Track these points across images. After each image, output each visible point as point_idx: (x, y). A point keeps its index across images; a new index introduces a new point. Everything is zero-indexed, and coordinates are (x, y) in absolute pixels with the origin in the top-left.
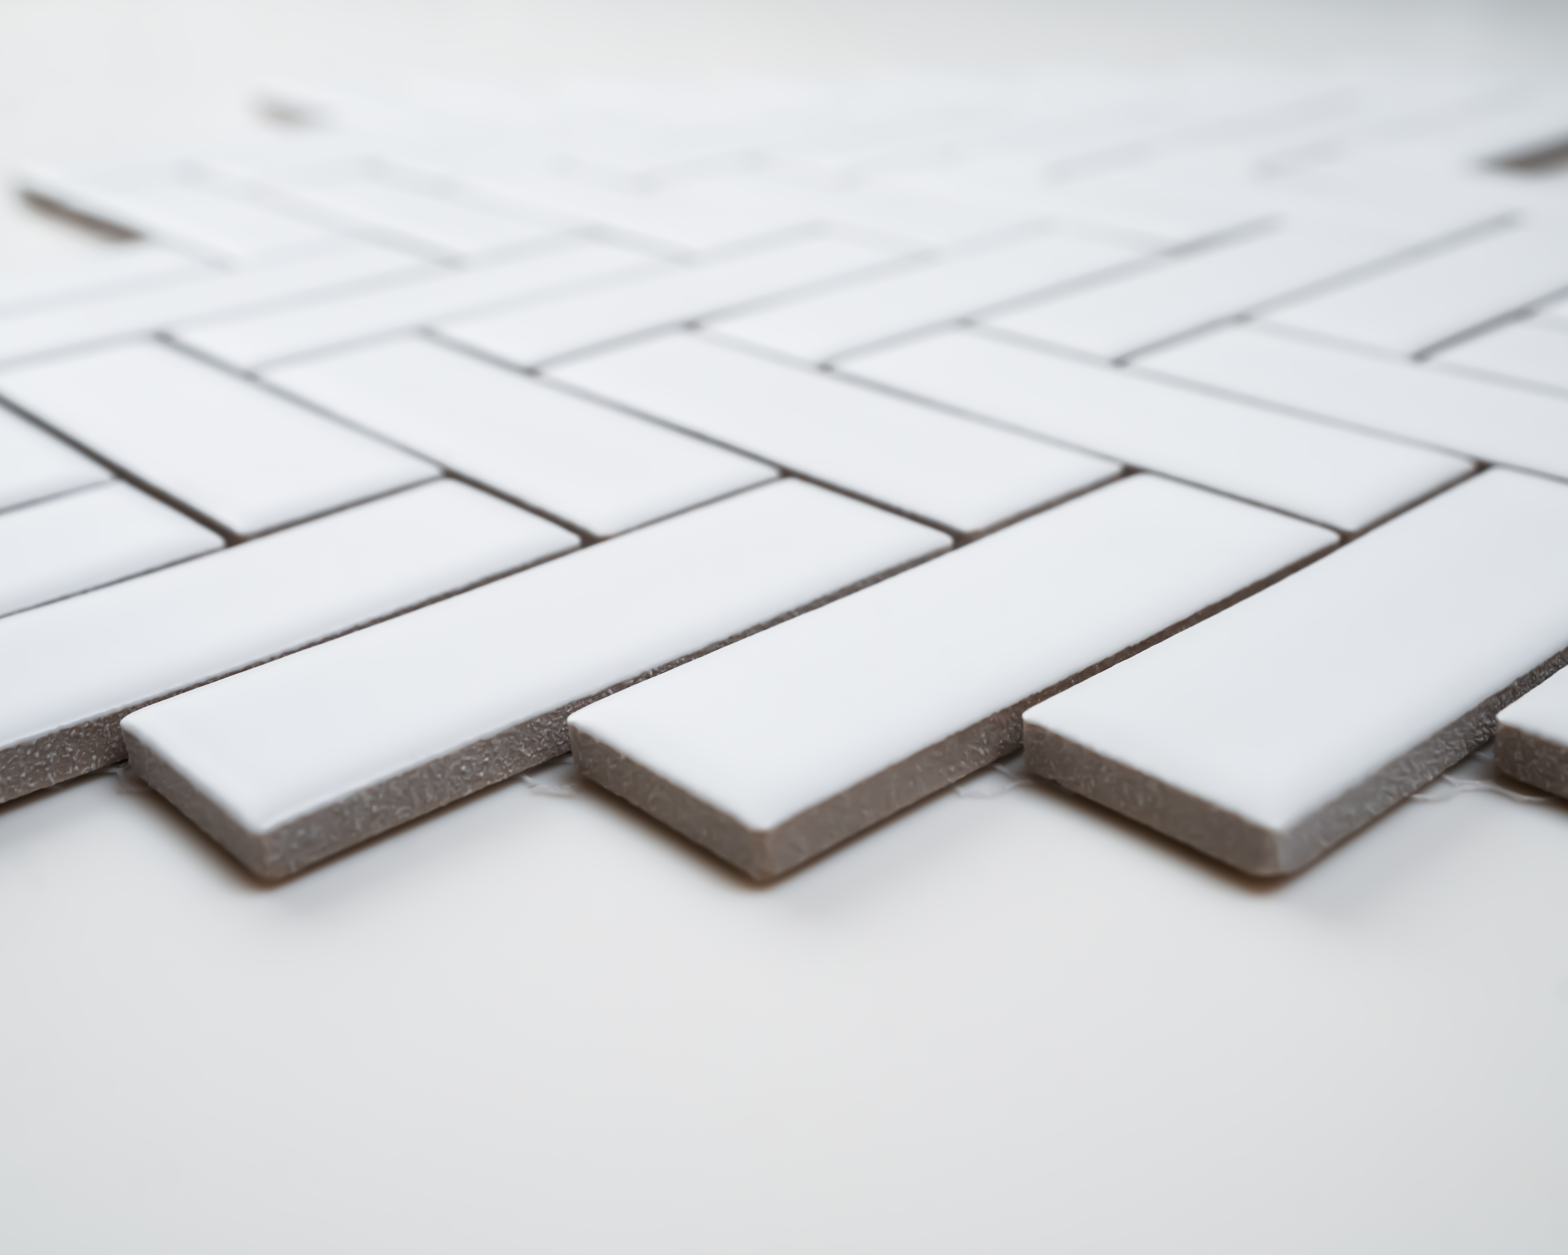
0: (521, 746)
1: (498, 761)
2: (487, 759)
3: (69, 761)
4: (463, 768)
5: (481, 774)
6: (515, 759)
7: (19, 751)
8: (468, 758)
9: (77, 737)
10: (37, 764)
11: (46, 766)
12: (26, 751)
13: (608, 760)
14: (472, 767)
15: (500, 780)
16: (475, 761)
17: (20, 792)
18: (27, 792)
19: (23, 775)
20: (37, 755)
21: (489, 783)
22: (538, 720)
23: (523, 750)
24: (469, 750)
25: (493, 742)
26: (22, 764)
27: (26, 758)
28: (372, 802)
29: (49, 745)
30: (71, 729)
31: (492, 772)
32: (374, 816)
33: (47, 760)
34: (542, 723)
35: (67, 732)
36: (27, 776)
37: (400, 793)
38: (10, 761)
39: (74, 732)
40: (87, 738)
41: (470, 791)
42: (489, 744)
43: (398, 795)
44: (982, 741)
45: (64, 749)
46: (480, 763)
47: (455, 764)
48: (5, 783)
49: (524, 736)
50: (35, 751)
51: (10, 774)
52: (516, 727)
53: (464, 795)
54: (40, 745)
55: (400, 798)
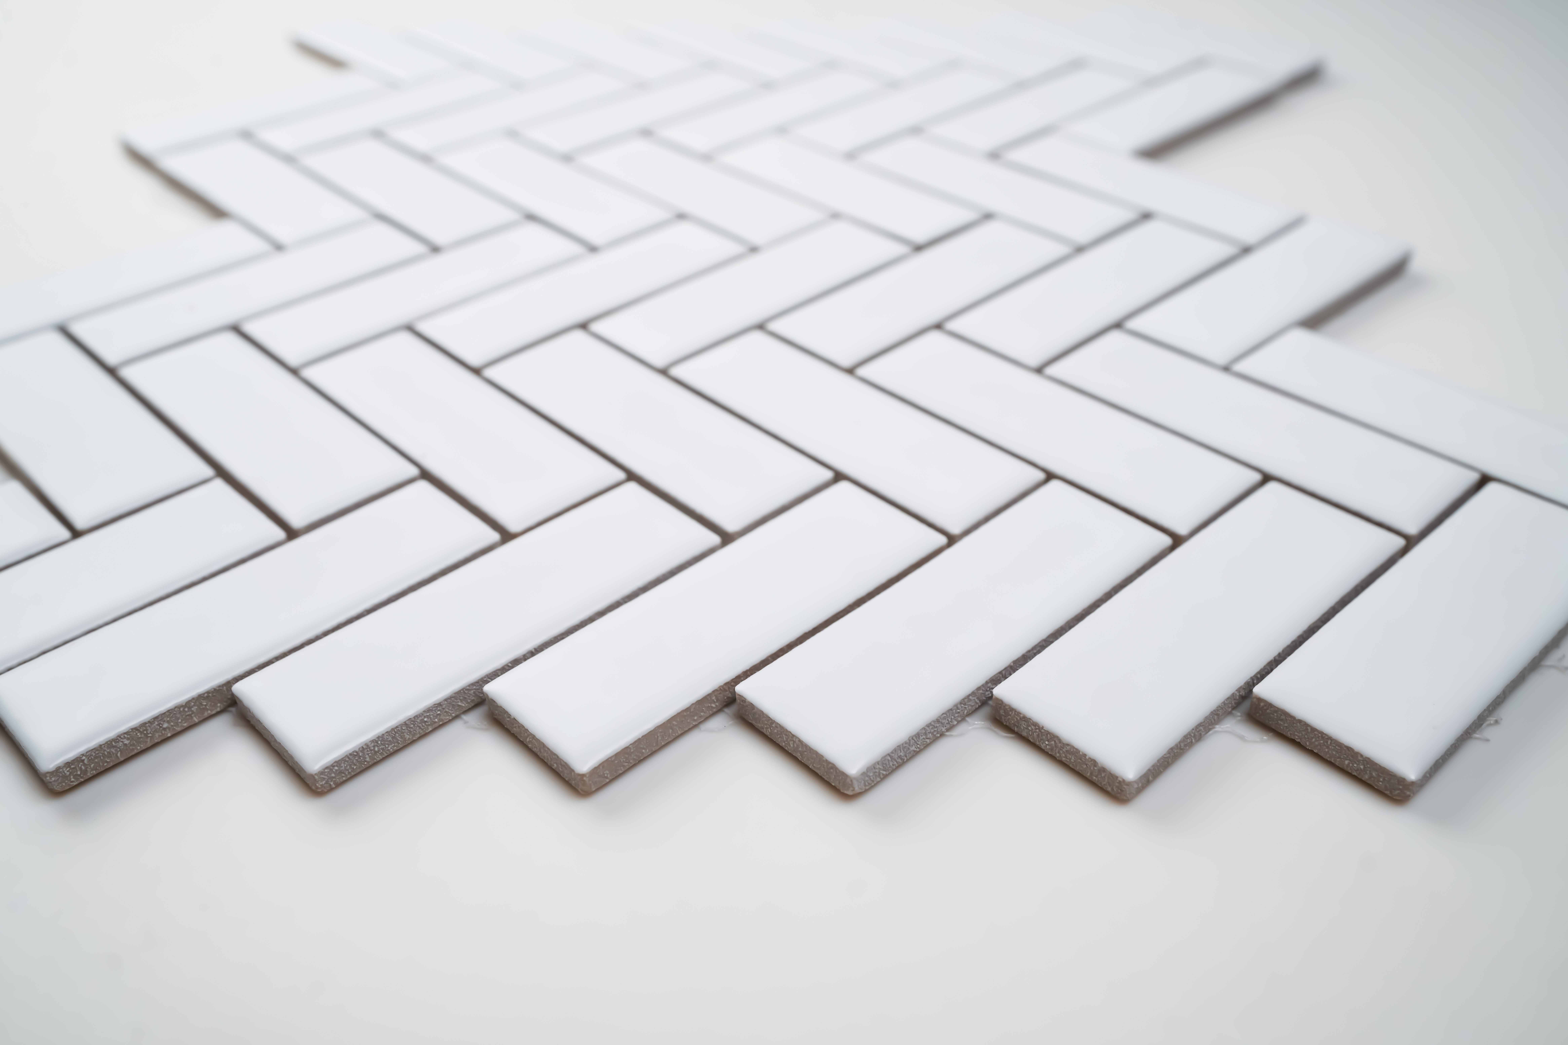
0: (458, 702)
1: (446, 712)
2: (439, 712)
3: (205, 709)
4: (426, 719)
5: (436, 720)
6: (456, 708)
7: (176, 710)
8: (428, 714)
9: (208, 697)
10: (187, 714)
11: (192, 714)
12: (180, 709)
14: (431, 718)
15: (447, 720)
16: (432, 715)
17: (179, 729)
18: (183, 728)
19: (180, 721)
20: (186, 709)
21: (441, 723)
22: (468, 688)
23: (460, 704)
24: (429, 710)
25: (442, 704)
26: (178, 715)
27: (180, 712)
28: (374, 746)
29: (193, 704)
30: (204, 694)
31: (442, 717)
32: (376, 752)
33: (192, 711)
34: (470, 688)
35: (202, 696)
36: (182, 720)
37: (390, 739)
38: (171, 715)
39: (206, 695)
40: (213, 696)
41: (431, 729)
42: (440, 704)
43: (389, 740)
44: (713, 700)
45: (201, 704)
46: (435, 715)
47: (420, 718)
48: (170, 726)
49: (460, 697)
50: (185, 708)
51: (172, 722)
52: (455, 693)
53: (427, 731)
54: (188, 704)
55: (390, 741)
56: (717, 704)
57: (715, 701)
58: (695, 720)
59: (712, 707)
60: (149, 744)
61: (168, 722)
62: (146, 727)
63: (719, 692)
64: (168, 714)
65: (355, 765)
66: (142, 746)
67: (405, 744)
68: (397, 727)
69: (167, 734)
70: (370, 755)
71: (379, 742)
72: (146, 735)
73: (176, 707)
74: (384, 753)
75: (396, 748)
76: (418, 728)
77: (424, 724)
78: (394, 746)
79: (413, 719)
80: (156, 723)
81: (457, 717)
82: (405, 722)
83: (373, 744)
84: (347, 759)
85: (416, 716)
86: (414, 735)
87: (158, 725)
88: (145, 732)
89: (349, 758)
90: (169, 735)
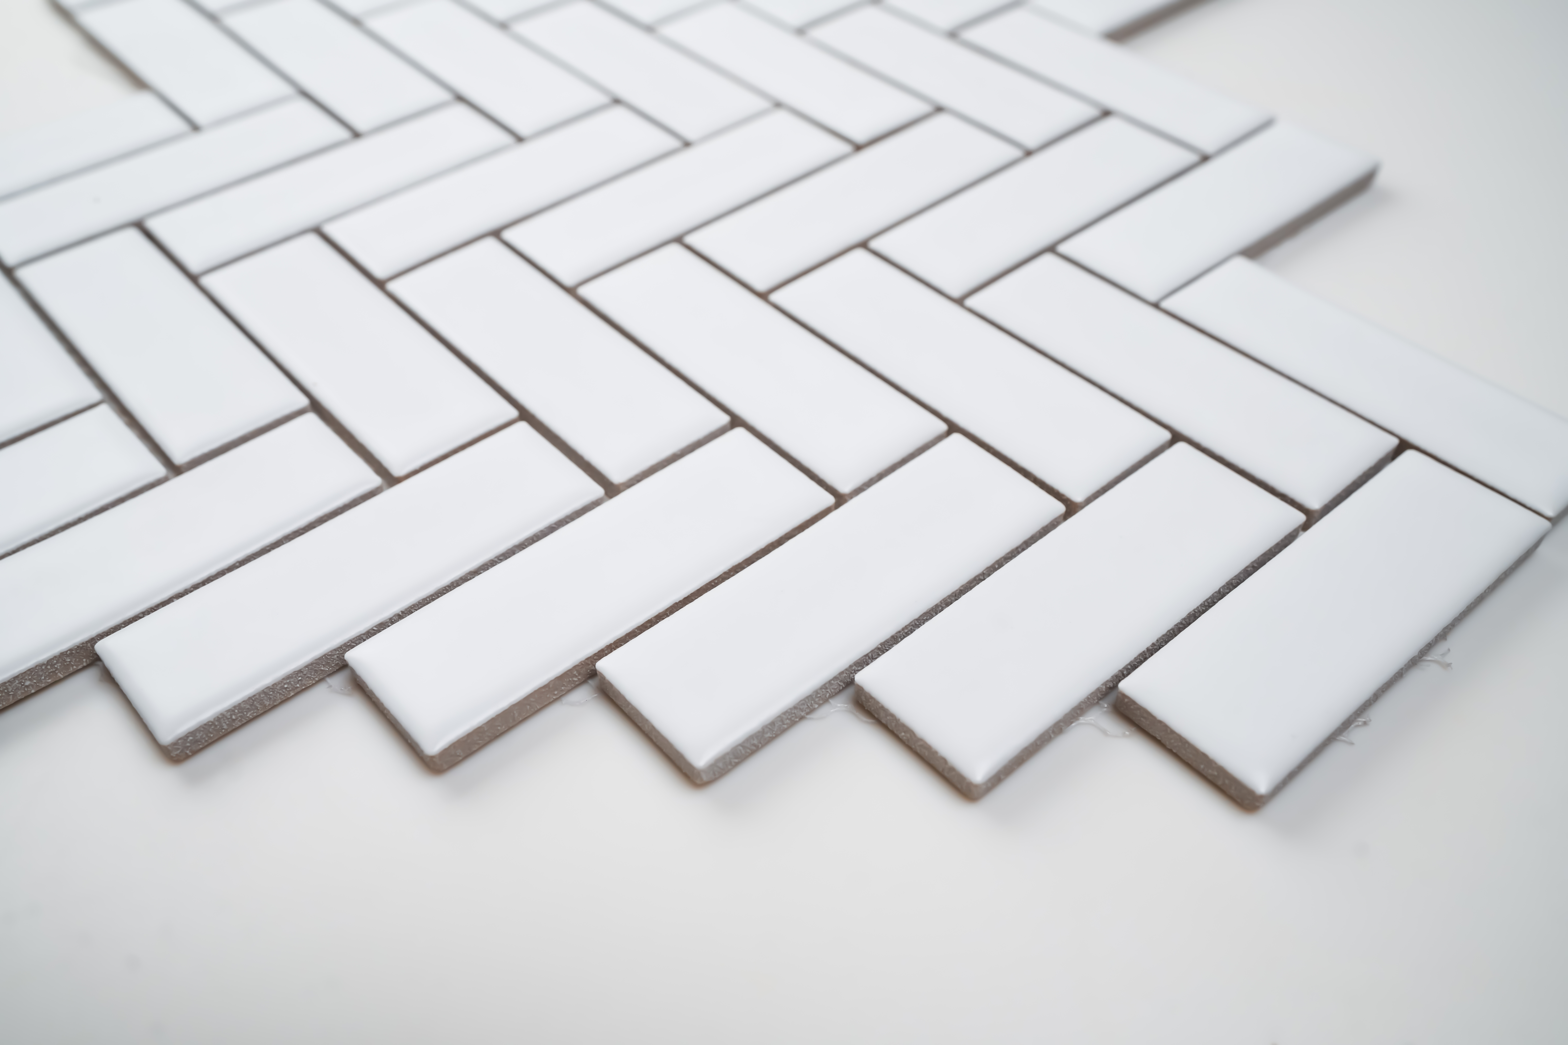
0: (321, 667)
1: (308, 677)
2: (300, 678)
3: (70, 665)
4: (286, 686)
5: (298, 685)
6: (319, 673)
7: (37, 668)
8: (288, 681)
9: (71, 654)
10: (50, 671)
11: (56, 671)
12: (42, 667)
14: (291, 684)
15: (310, 684)
17: (43, 685)
18: (47, 684)
19: (43, 678)
20: (49, 667)
21: (303, 688)
22: (330, 653)
23: (323, 669)
24: (289, 677)
25: (302, 670)
26: (41, 673)
27: (42, 670)
28: (231, 715)
29: (55, 661)
30: (67, 652)
31: (305, 682)
32: (234, 720)
33: (55, 668)
34: (333, 654)
35: (65, 653)
36: (45, 677)
38: (33, 673)
39: (69, 652)
40: (77, 653)
41: (293, 694)
42: (300, 671)
43: (247, 707)
44: (575, 675)
45: (65, 661)
46: (296, 681)
47: (280, 686)
48: (32, 684)
49: (322, 662)
50: (47, 666)
51: (34, 679)
52: (316, 660)
53: (289, 696)
54: (50, 662)
55: (248, 708)
56: (580, 677)
57: (577, 675)
58: (555, 695)
59: (574, 681)
60: (12, 702)
61: (30, 680)
62: (6, 686)
63: (581, 667)
64: (29, 672)
65: (211, 733)
66: (4, 703)
67: (265, 710)
68: (254, 696)
69: (31, 691)
70: (227, 723)
71: (236, 711)
72: (8, 694)
73: (36, 666)
74: (243, 719)
75: (255, 714)
76: (278, 694)
77: (284, 690)
78: (254, 713)
79: (272, 687)
80: (17, 682)
81: (321, 680)
82: (263, 691)
83: (229, 713)
84: (202, 729)
85: (275, 684)
86: (275, 701)
87: (20, 683)
88: (6, 691)
89: (203, 728)
90: (33, 691)
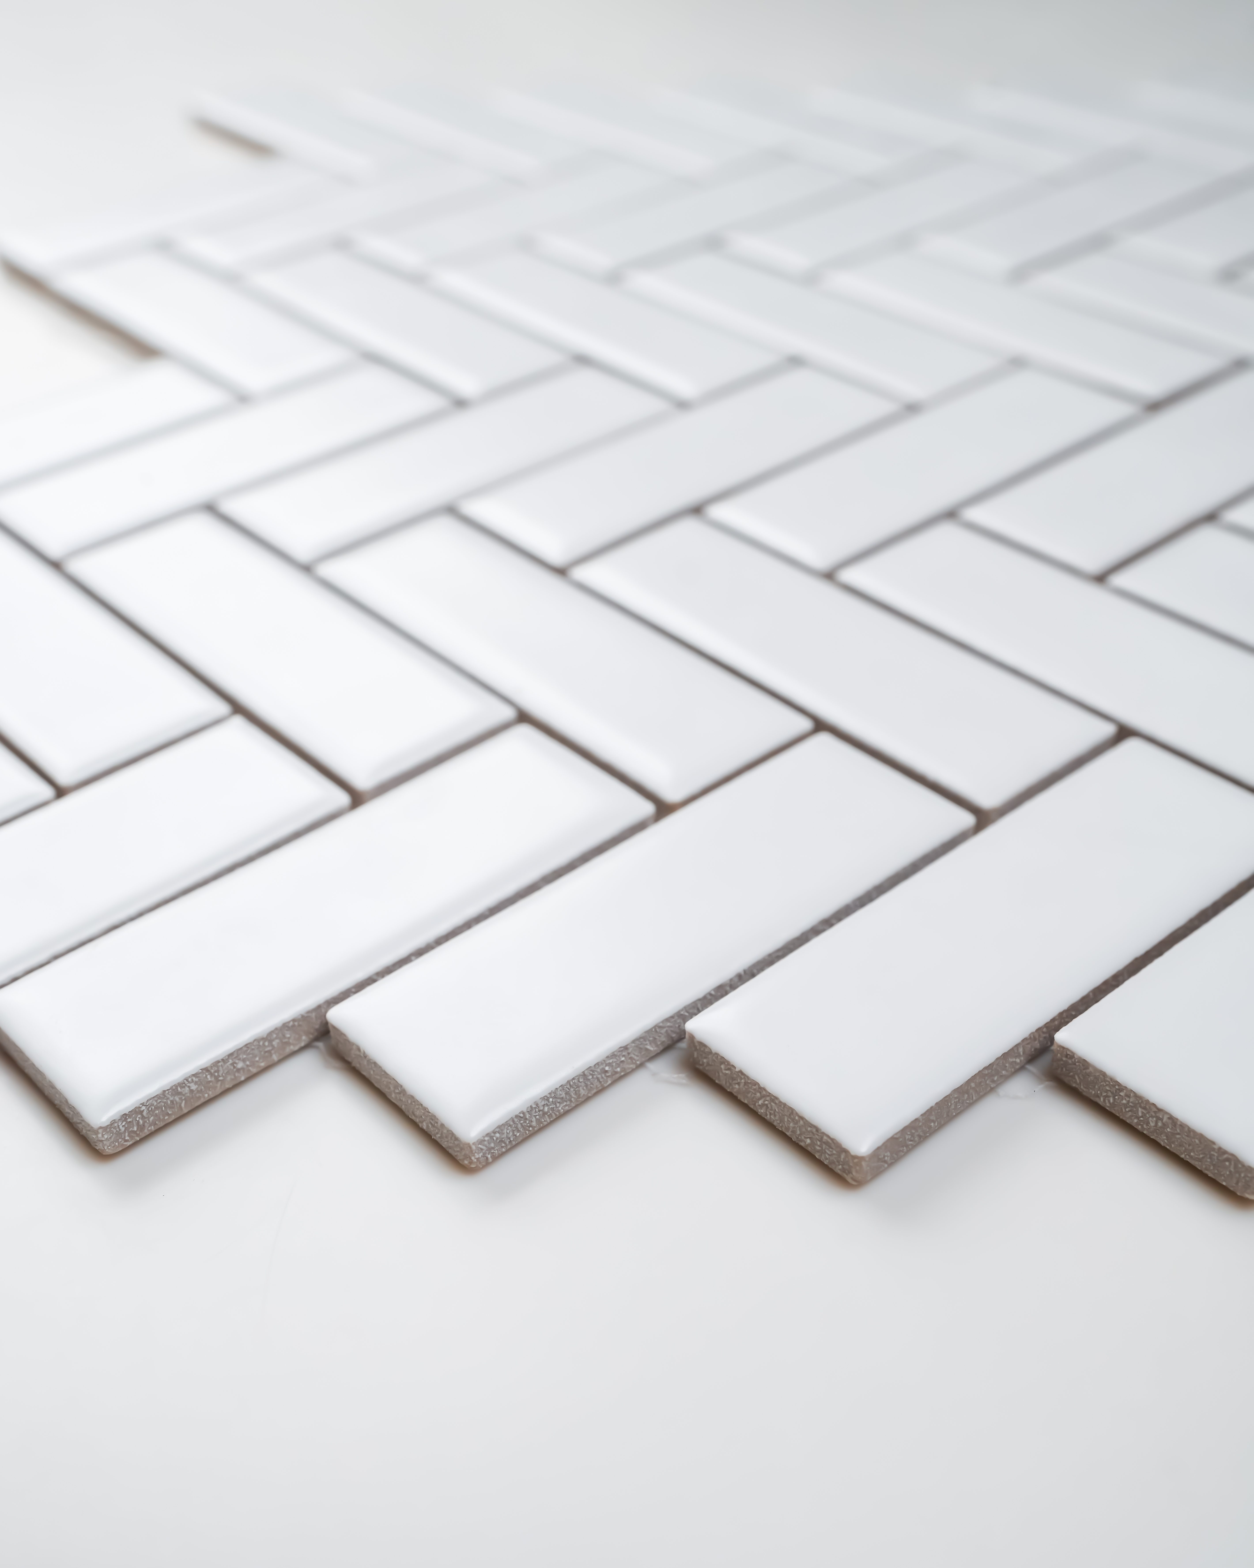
0: (647, 1044)
1: (631, 1058)
2: (623, 1059)
3: (288, 1044)
4: (607, 1068)
5: (619, 1069)
6: (643, 1053)
7: (255, 1043)
8: (611, 1061)
9: (293, 1026)
10: (266, 1049)
11: (272, 1050)
12: (259, 1043)
13: (723, 1066)
14: (612, 1066)
15: (630, 1070)
16: (615, 1062)
17: (254, 1070)
18: (259, 1069)
19: (257, 1059)
20: (267, 1044)
21: (622, 1074)
22: (661, 1024)
23: (648, 1047)
24: (612, 1055)
25: (628, 1047)
26: (256, 1052)
27: (259, 1047)
28: (544, 1105)
29: (274, 1035)
30: (289, 1022)
31: (626, 1066)
32: (544, 1113)
33: (273, 1046)
34: (663, 1025)
35: (287, 1024)
36: (259, 1059)
37: (564, 1095)
38: (249, 1051)
39: (291, 1023)
40: (299, 1025)
41: (609, 1082)
42: (625, 1048)
43: (562, 1096)
45: (284, 1036)
46: (618, 1062)
47: (601, 1067)
48: (245, 1067)
49: (650, 1037)
50: (265, 1041)
51: (248, 1060)
52: (646, 1032)
53: (606, 1085)
54: (268, 1038)
55: (562, 1098)
56: (1022, 1058)
57: (1021, 1053)
58: (993, 1081)
59: (1016, 1062)
60: (218, 1091)
61: (244, 1060)
62: (218, 1067)
64: (245, 1049)
65: (519, 1131)
66: (210, 1093)
67: (577, 1103)
68: (573, 1079)
69: (240, 1077)
70: (537, 1117)
71: (551, 1100)
72: (217, 1078)
73: (255, 1040)
74: (553, 1114)
75: (567, 1108)
76: (596, 1080)
77: (603, 1075)
78: (566, 1105)
79: (593, 1069)
80: (231, 1061)
81: (641, 1065)
82: (583, 1072)
83: (543, 1103)
84: (512, 1123)
85: (598, 1064)
86: (589, 1091)
87: (232, 1064)
88: (216, 1074)
89: (513, 1121)
90: (243, 1079)
